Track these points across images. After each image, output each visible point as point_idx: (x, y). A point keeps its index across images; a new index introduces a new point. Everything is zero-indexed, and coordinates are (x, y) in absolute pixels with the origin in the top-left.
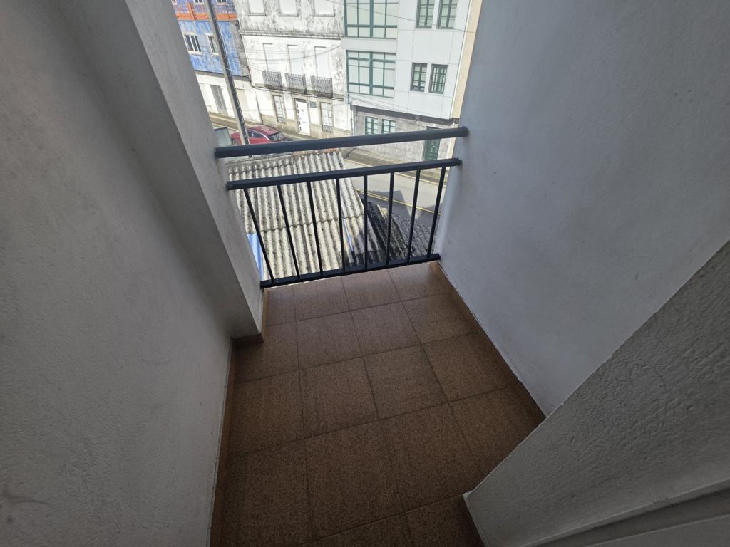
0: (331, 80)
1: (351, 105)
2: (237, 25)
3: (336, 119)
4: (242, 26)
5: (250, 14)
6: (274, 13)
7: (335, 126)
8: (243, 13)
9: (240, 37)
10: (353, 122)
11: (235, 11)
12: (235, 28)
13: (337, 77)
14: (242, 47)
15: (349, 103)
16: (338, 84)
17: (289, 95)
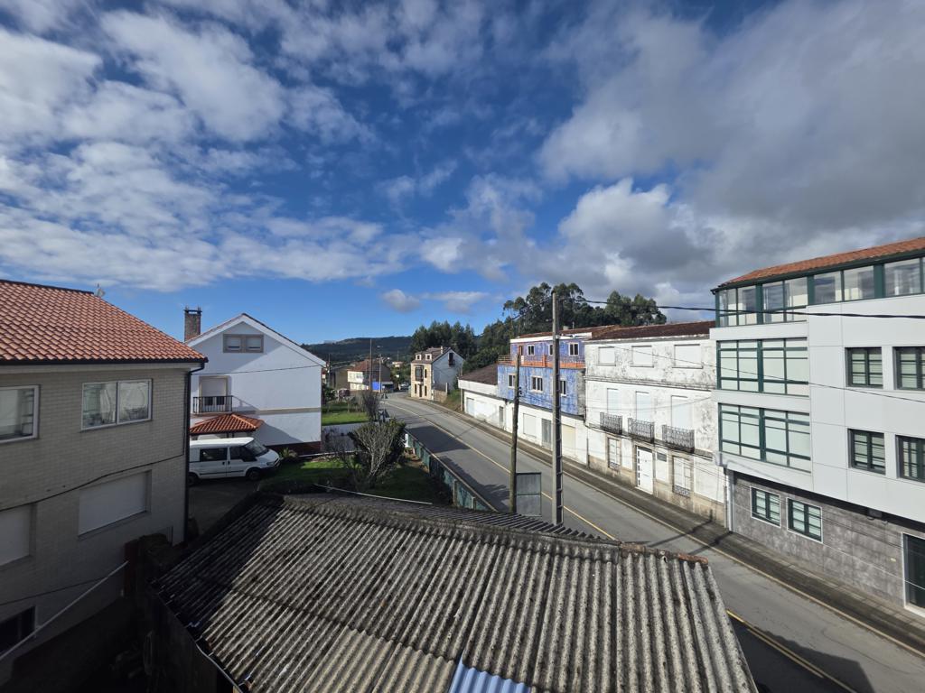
0: (692, 433)
1: (725, 469)
2: (584, 372)
3: (698, 482)
4: (588, 373)
5: (599, 364)
6: (625, 364)
7: (695, 491)
8: (592, 363)
9: (584, 381)
10: (728, 492)
11: (584, 361)
12: (581, 374)
13: (703, 431)
14: (583, 390)
15: (721, 465)
16: (703, 439)
17: (630, 442)
